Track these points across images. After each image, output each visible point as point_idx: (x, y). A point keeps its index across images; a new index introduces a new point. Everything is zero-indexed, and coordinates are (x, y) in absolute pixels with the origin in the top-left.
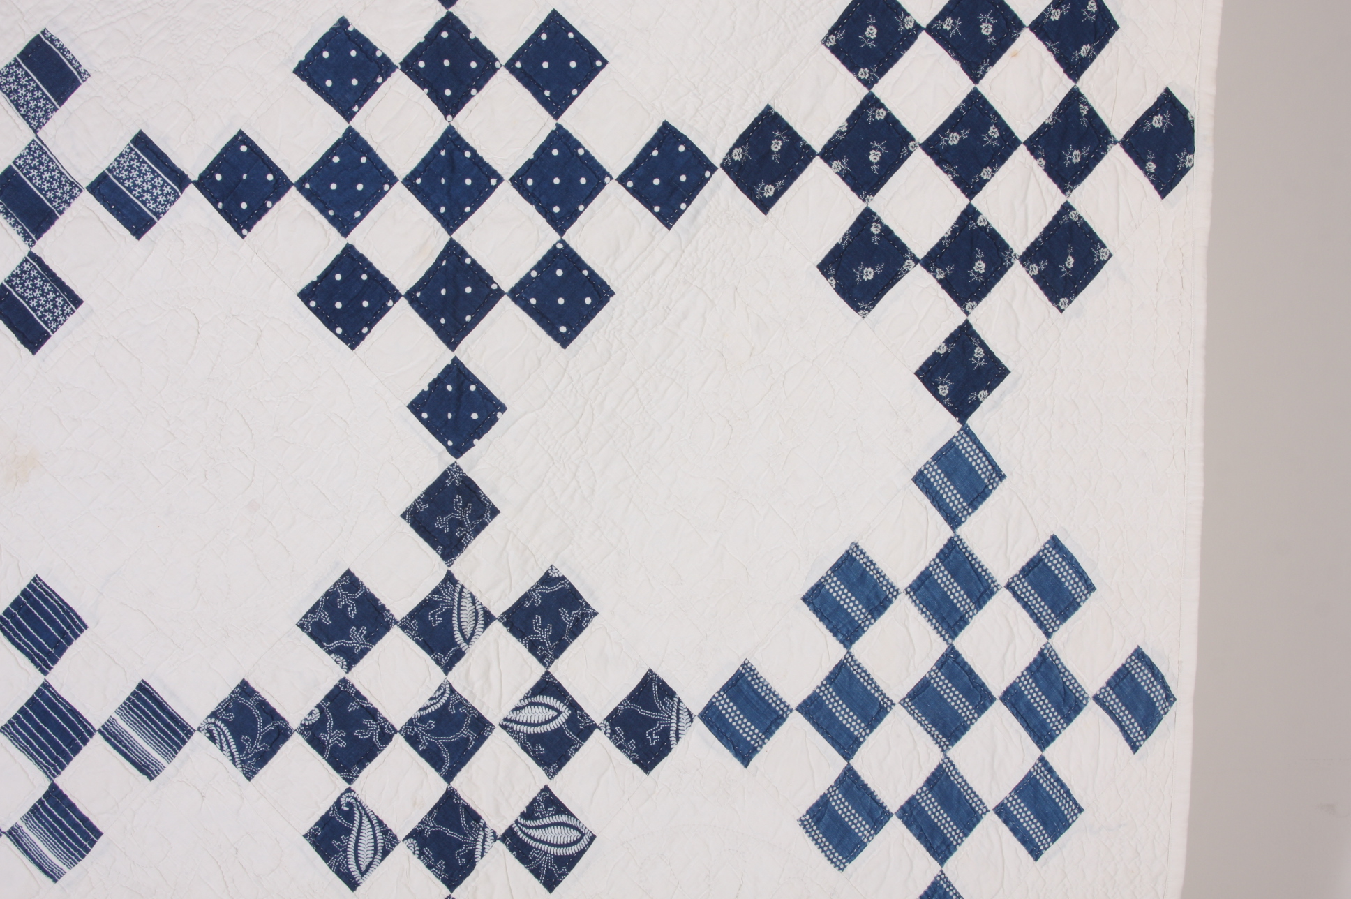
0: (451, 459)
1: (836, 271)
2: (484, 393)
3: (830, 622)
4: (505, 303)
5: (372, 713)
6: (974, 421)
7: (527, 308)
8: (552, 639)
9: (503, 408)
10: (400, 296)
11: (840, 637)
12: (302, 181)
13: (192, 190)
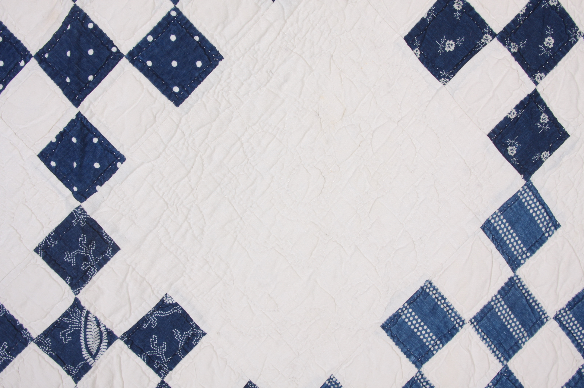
0: (76, 202)
1: (421, 43)
2: (105, 144)
3: (405, 346)
4: (124, 64)
6: (536, 178)
7: (143, 69)
8: (167, 354)
9: (122, 159)
10: (31, 56)
11: (413, 358)
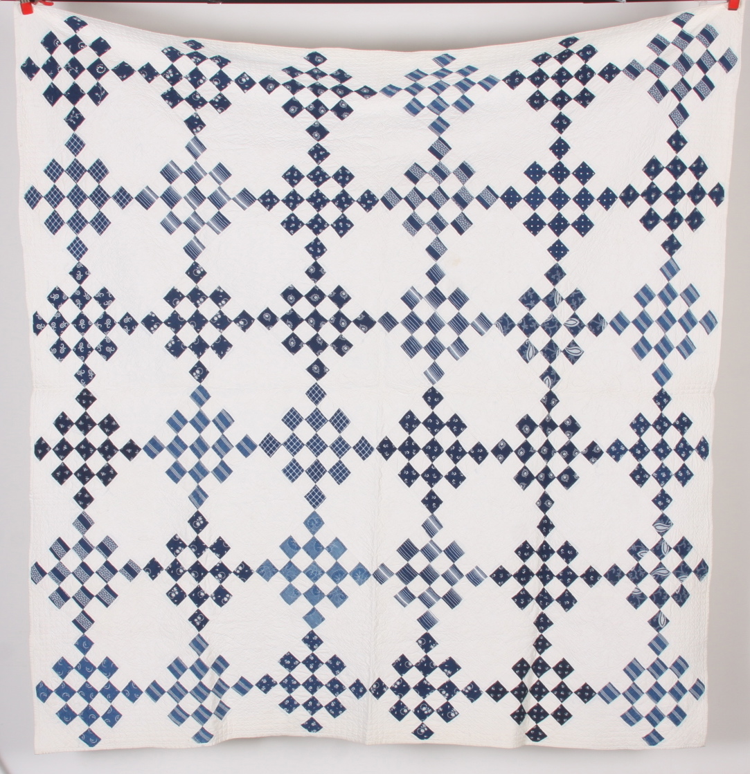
0: (556, 262)
1: (644, 221)
2: (564, 247)
3: (640, 302)
5: (534, 321)
6: (674, 256)
7: (575, 228)
8: (576, 305)
9: (568, 250)
10: (546, 224)
11: (642, 305)
12: (525, 197)
13: (499, 199)
